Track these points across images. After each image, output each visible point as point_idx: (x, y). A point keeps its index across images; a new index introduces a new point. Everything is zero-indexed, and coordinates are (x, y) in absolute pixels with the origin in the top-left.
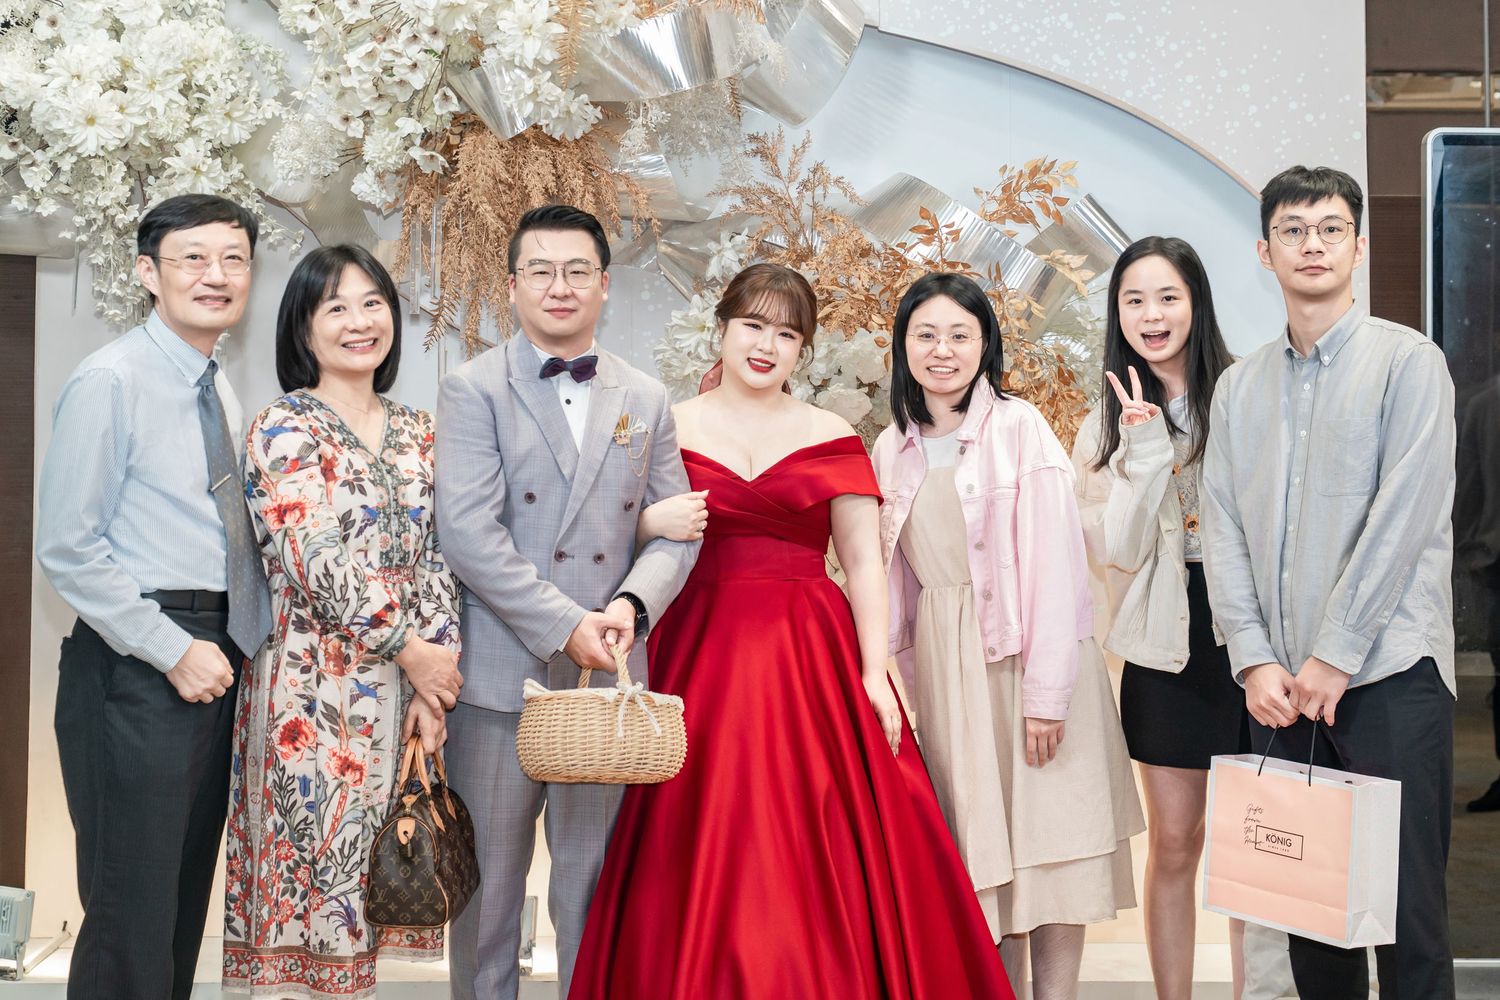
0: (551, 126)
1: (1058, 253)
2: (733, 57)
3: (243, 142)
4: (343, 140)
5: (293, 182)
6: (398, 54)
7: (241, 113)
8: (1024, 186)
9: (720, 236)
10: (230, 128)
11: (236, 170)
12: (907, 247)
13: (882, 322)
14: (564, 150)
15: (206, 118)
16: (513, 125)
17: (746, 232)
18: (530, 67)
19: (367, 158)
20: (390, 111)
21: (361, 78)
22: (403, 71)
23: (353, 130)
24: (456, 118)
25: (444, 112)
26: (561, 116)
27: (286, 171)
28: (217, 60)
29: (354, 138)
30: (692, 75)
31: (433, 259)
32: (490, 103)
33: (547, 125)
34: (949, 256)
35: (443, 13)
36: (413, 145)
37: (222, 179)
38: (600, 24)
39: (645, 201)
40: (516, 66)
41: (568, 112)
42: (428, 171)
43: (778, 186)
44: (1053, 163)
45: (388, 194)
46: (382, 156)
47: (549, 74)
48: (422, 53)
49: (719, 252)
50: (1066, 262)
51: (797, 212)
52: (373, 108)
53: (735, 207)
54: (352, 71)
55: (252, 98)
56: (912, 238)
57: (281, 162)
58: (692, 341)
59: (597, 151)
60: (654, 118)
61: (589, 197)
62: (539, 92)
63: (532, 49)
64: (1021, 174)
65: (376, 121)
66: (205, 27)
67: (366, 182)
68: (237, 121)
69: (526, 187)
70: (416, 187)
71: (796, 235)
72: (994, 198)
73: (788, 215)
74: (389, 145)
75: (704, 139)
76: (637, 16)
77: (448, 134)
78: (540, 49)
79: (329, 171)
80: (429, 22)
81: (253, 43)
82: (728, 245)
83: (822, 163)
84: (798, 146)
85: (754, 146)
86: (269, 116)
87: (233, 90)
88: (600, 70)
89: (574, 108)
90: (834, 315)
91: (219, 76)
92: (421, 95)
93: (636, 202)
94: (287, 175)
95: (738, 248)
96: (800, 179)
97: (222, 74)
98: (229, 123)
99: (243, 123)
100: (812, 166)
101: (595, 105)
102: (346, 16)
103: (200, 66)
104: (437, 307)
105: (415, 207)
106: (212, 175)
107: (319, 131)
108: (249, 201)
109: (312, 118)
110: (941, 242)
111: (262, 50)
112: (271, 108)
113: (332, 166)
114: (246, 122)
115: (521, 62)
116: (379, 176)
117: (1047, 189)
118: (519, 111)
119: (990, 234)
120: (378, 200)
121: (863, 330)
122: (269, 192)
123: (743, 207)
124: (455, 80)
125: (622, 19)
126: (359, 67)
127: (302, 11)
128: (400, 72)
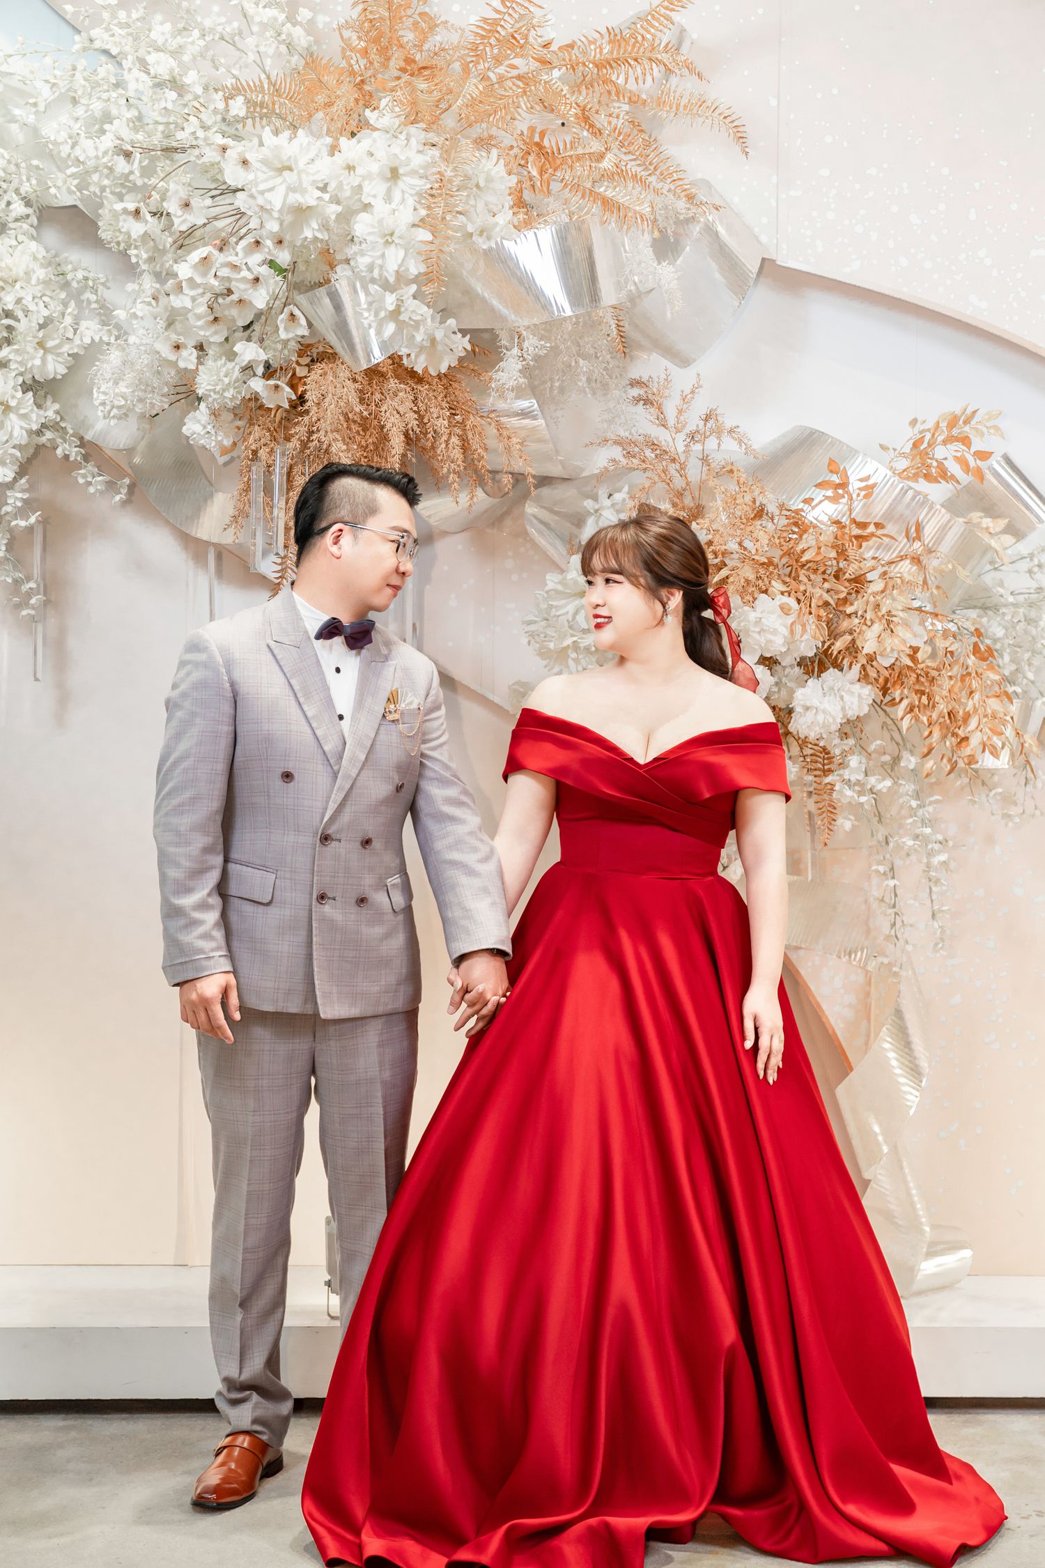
0: (413, 356)
1: (975, 516)
2: (619, 282)
3: (59, 377)
4: (173, 373)
5: (116, 421)
6: (235, 267)
7: (57, 342)
8: (940, 439)
9: (597, 494)
10: (44, 359)
11: (50, 412)
12: (813, 504)
13: (784, 588)
14: (427, 387)
15: (15, 347)
16: (369, 354)
17: (626, 489)
18: (392, 280)
19: (200, 392)
20: (227, 339)
21: (192, 293)
22: (242, 286)
23: (185, 360)
24: (304, 348)
25: (291, 335)
26: (425, 343)
27: (108, 408)
28: (28, 280)
29: (186, 369)
30: (575, 299)
31: (276, 512)
32: (342, 328)
33: (409, 355)
34: (858, 513)
35: (288, 219)
36: (255, 375)
37: (34, 417)
38: (471, 235)
39: (518, 447)
40: (373, 281)
41: (433, 341)
42: (271, 406)
43: (662, 436)
44: (975, 412)
45: (226, 435)
46: (218, 388)
47: (414, 288)
48: (265, 267)
49: (596, 511)
50: (985, 526)
51: (683, 467)
52: (207, 334)
53: (614, 461)
54: (184, 284)
55: (68, 320)
56: (818, 495)
57: (102, 397)
58: (571, 608)
59: (464, 388)
60: (531, 349)
61: (454, 440)
62: (402, 309)
63: (394, 259)
64: (937, 425)
65: (211, 352)
66: (15, 243)
67: (199, 422)
68: (52, 353)
69: (382, 427)
70: (256, 427)
71: (680, 495)
72: (903, 455)
73: (672, 469)
74: (226, 376)
75: (584, 379)
76: (515, 227)
77: (294, 365)
78: (403, 260)
79: (157, 408)
80: (273, 226)
81: (70, 267)
82: (608, 503)
83: (716, 410)
84: (687, 391)
85: (635, 392)
86: (87, 340)
87: (46, 313)
88: (468, 292)
89: (439, 335)
90: (731, 579)
91: (30, 299)
92: (263, 318)
93: (508, 449)
94: (109, 412)
95: (617, 507)
96: (687, 430)
97: (34, 298)
98: (42, 352)
99: (58, 355)
100: (704, 411)
101: (464, 332)
102: (176, 221)
103: (8, 288)
104: (279, 568)
105: (255, 452)
106: (22, 411)
107: (145, 359)
108: (66, 446)
109: (138, 341)
110: (851, 499)
111: (80, 275)
112: (90, 330)
113: (159, 402)
114: (62, 353)
115: (381, 275)
116: (215, 414)
117: (966, 441)
118: (379, 333)
119: (904, 492)
120: (213, 444)
121: (763, 595)
122: (88, 437)
123: (624, 461)
124: (301, 299)
125: (498, 229)
126: (191, 280)
127: (125, 211)
128: (239, 290)
